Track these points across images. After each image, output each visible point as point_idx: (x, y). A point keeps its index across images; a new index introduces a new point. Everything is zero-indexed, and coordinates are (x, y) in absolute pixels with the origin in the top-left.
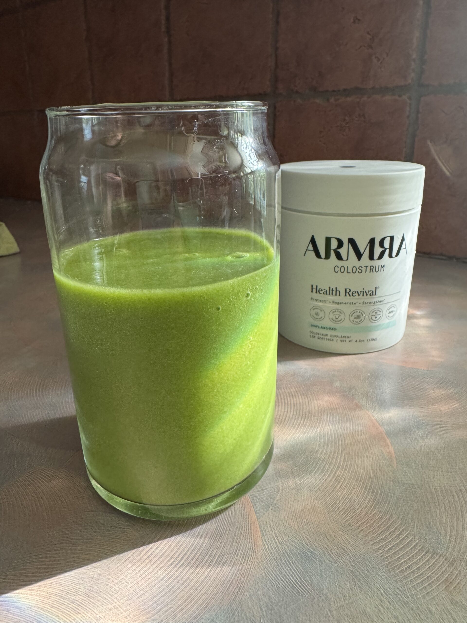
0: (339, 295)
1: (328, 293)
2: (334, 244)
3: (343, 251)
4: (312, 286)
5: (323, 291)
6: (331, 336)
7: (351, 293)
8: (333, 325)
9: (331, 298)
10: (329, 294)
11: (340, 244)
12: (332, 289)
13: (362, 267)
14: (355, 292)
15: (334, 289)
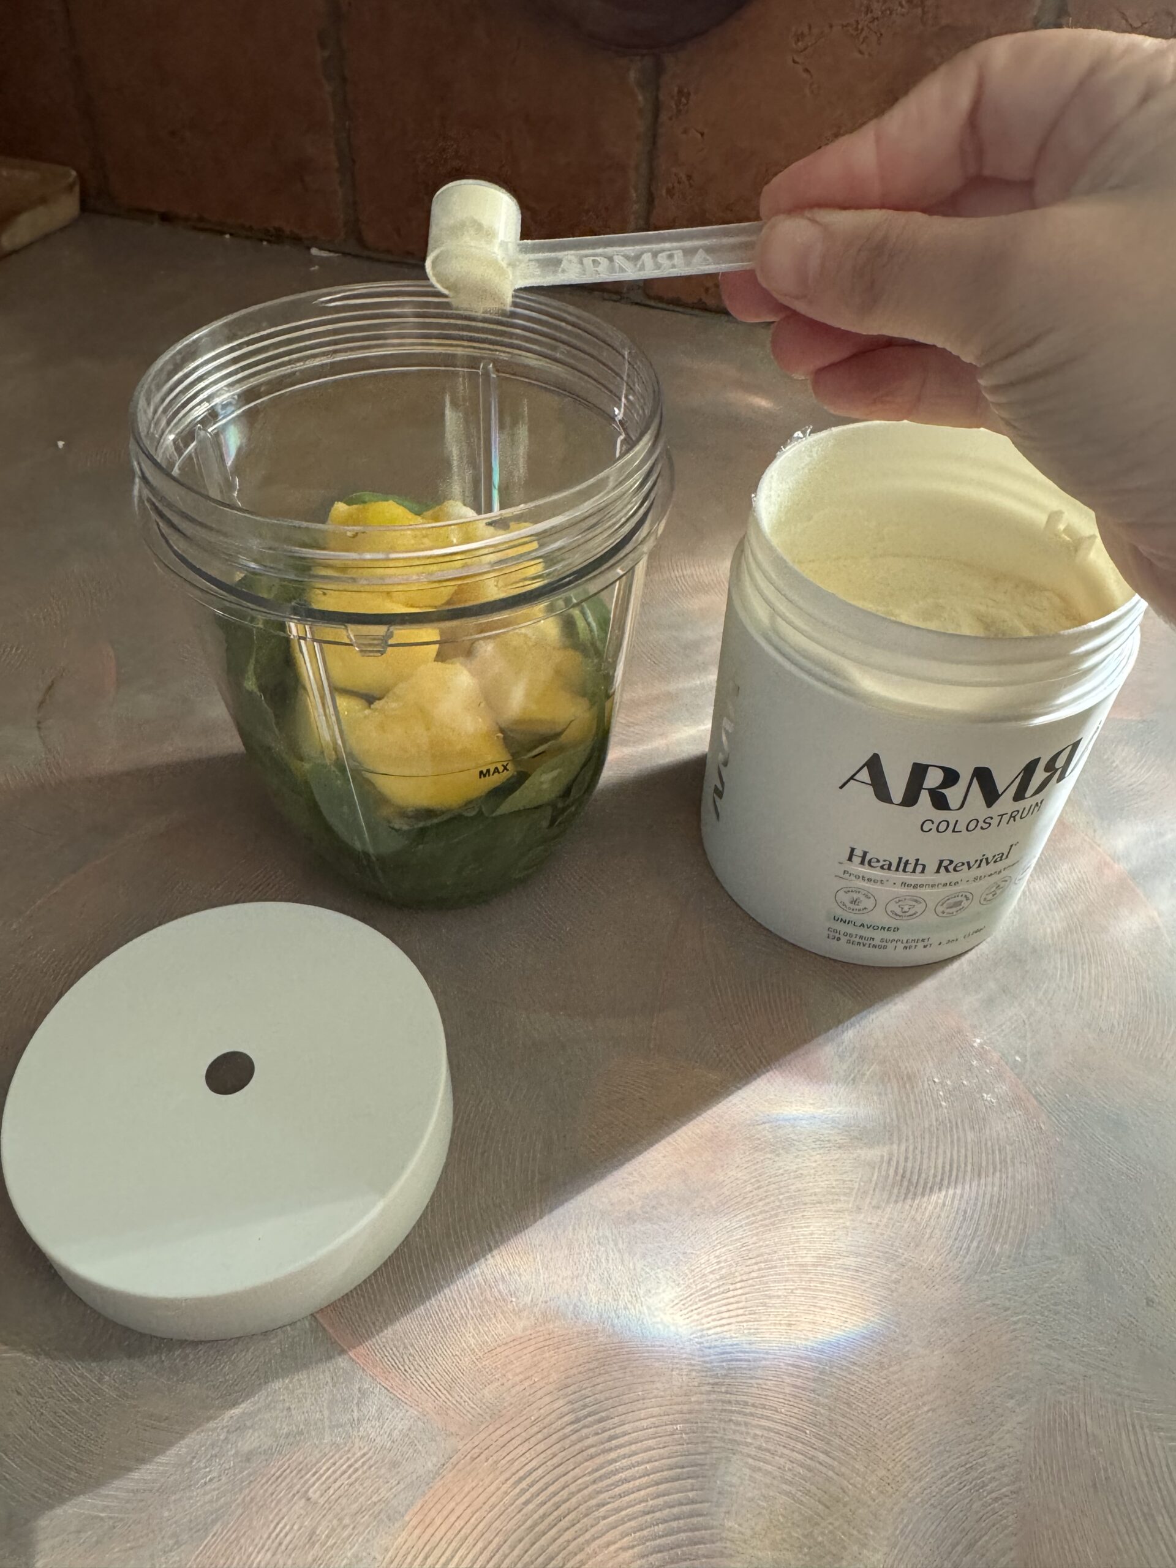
0: (923, 871)
1: (894, 867)
2: (934, 779)
3: (953, 795)
4: (853, 850)
5: (882, 863)
6: (882, 940)
7: (951, 868)
8: (893, 923)
9: (901, 876)
10: (897, 870)
11: (951, 777)
12: (907, 861)
13: (992, 818)
14: (963, 864)
15: (912, 862)
